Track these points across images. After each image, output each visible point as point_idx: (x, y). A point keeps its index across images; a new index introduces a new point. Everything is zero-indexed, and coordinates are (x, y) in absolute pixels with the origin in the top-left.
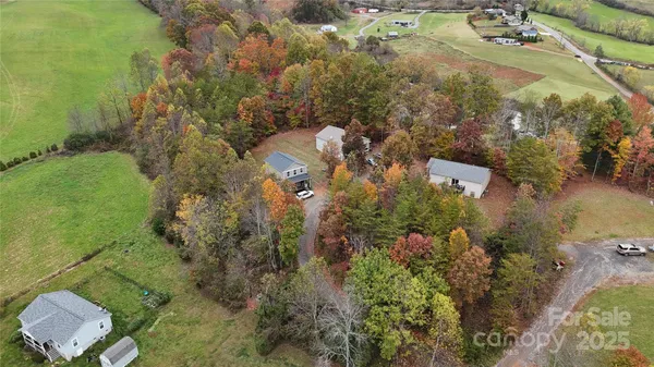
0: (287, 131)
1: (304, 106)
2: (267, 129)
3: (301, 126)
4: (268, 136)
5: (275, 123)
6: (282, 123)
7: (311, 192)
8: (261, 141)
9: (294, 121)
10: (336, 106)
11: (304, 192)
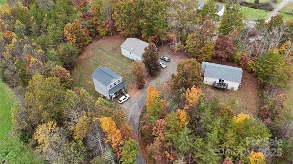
0: (99, 39)
1: (108, 23)
2: (85, 40)
3: (107, 35)
4: (87, 45)
5: (90, 35)
6: (95, 35)
7: (128, 96)
8: (83, 50)
9: (102, 32)
10: (131, 24)
11: (124, 97)
